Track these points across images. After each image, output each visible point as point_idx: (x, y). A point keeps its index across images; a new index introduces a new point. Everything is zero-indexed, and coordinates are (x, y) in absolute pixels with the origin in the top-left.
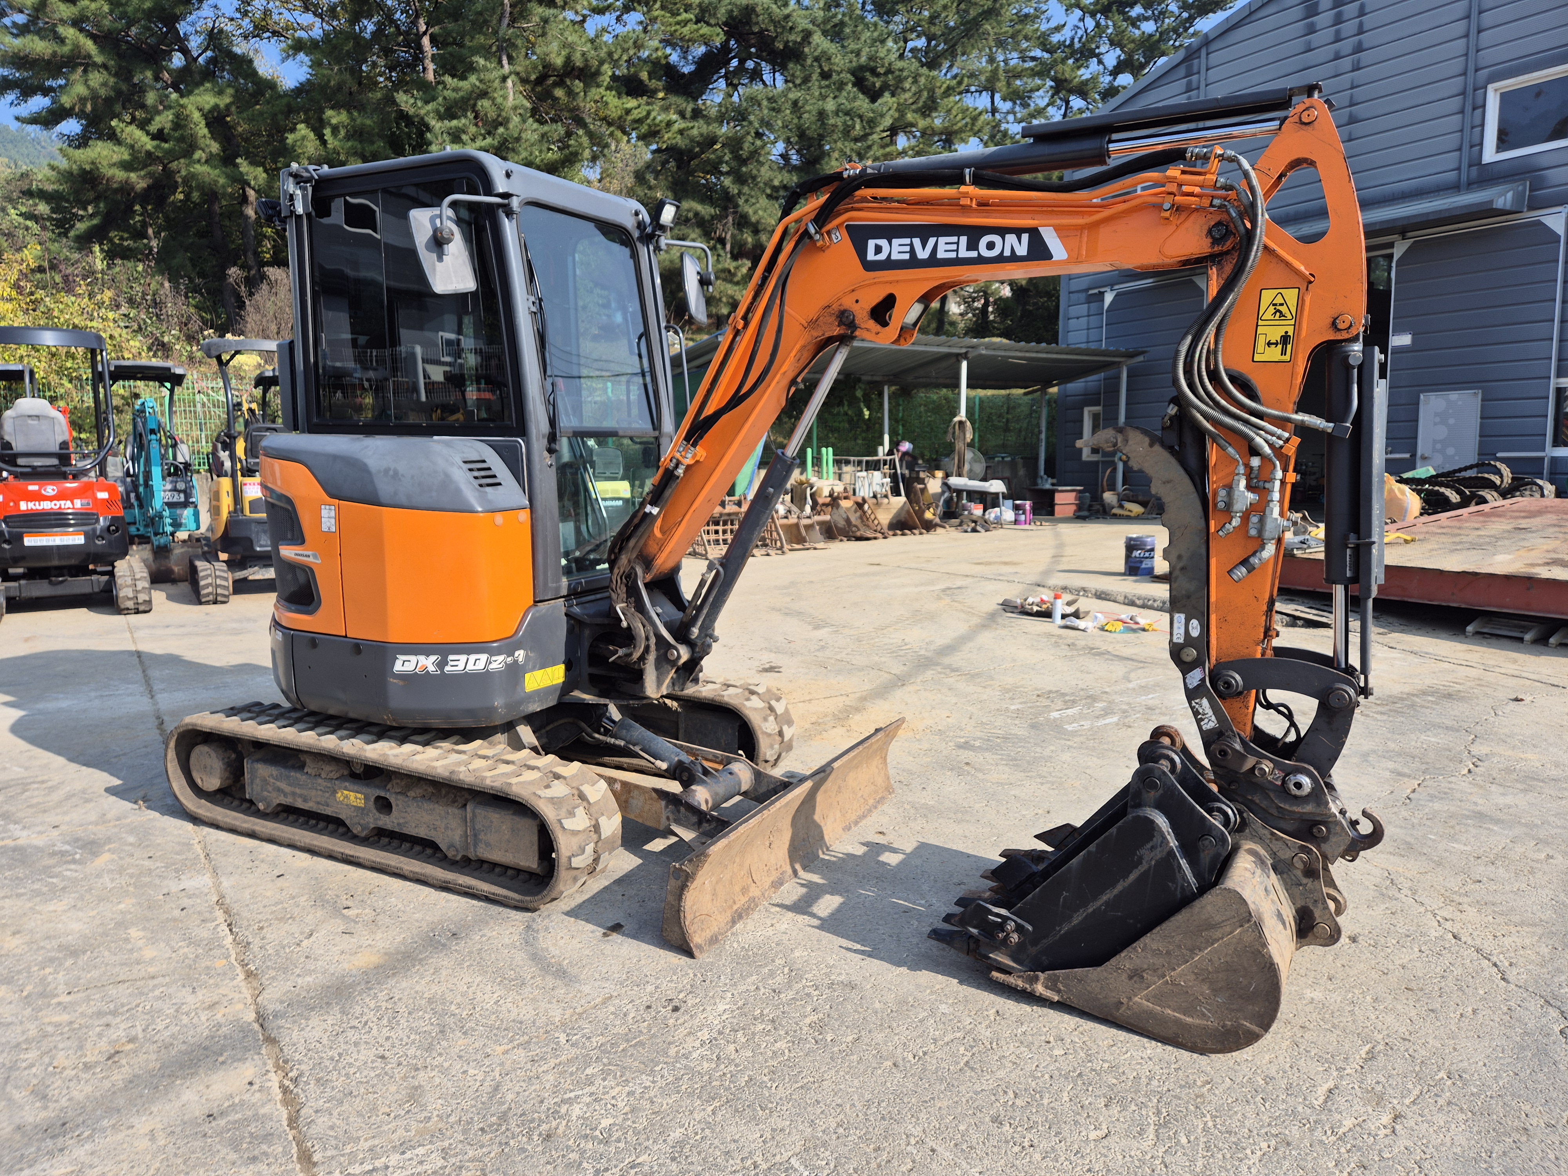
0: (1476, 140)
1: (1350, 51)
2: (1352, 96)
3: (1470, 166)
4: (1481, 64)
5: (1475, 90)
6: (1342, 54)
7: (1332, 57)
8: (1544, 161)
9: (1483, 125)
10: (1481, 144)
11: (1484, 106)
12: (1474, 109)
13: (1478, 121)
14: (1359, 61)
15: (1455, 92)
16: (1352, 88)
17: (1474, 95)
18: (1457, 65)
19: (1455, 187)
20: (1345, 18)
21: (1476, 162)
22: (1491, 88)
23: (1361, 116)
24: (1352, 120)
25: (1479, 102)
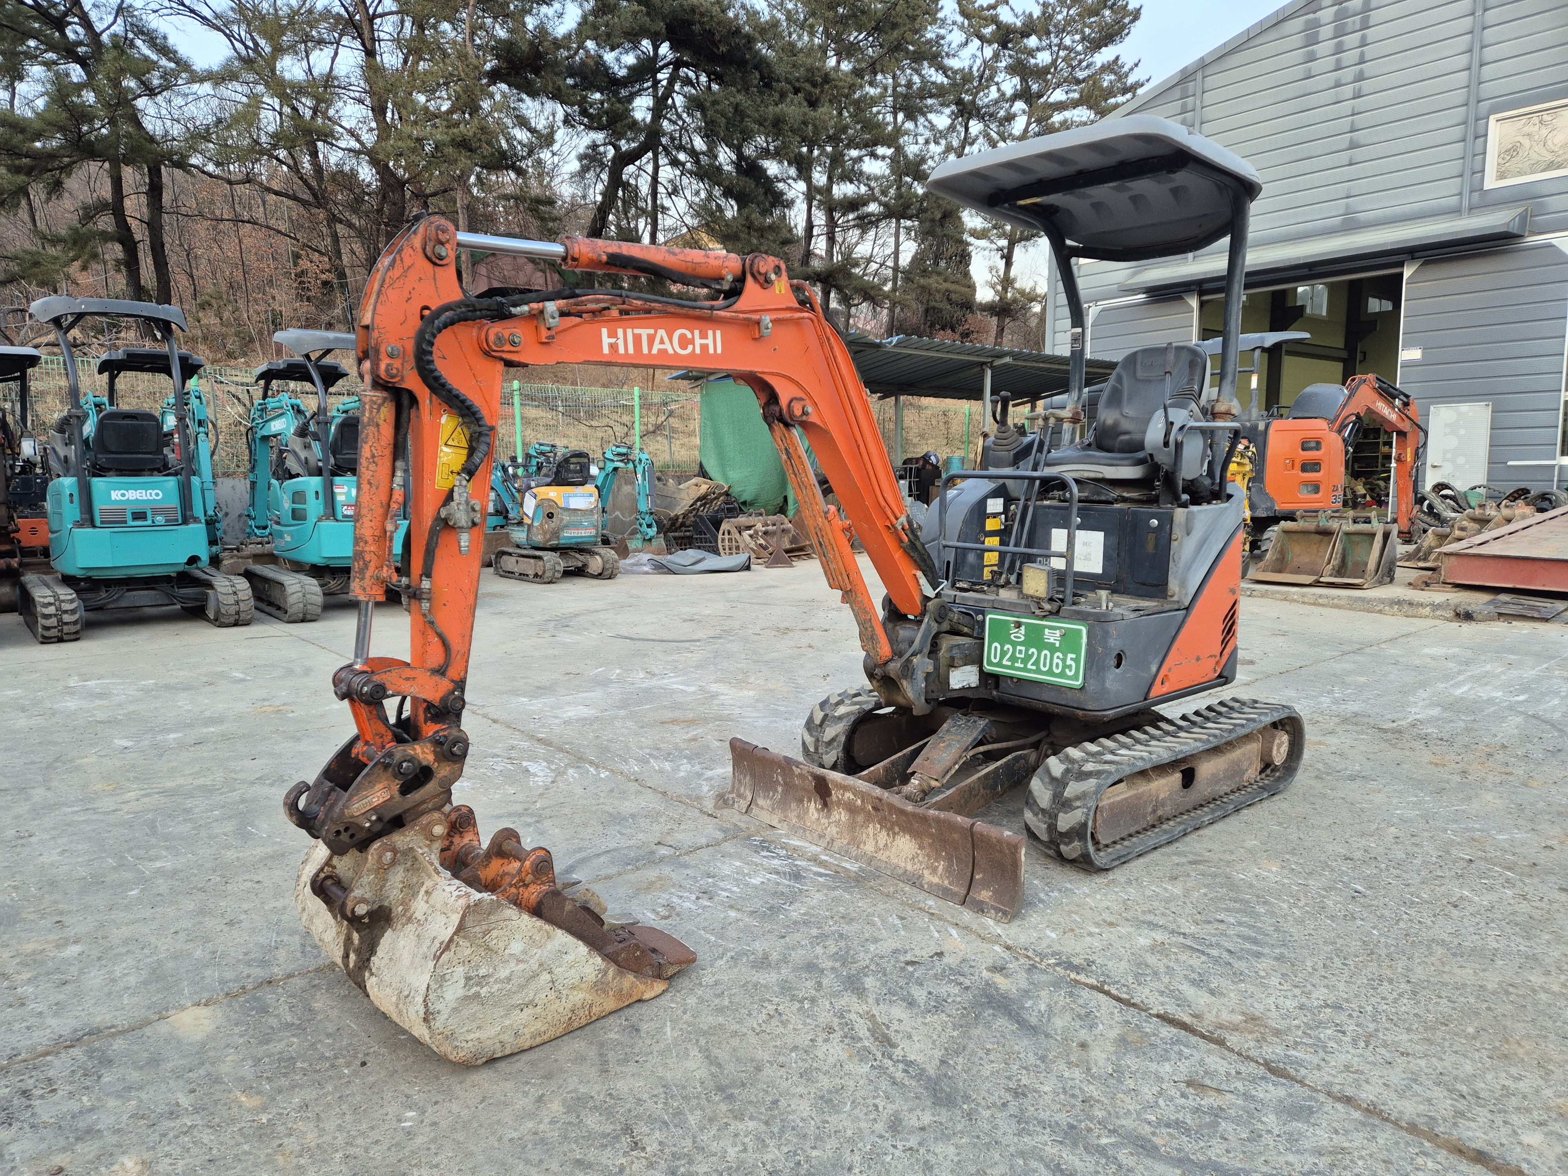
0: (1478, 167)
2: (1352, 122)
3: (1472, 191)
4: (1483, 95)
5: (1477, 120)
6: (1344, 82)
7: (1332, 84)
8: (1544, 189)
9: (1484, 153)
10: (1483, 171)
11: (1486, 136)
12: (1476, 138)
13: (1479, 150)
14: (1360, 89)
15: (1457, 121)
16: (1353, 114)
17: (1476, 125)
18: (1460, 96)
19: (1456, 211)
20: (1346, 48)
21: (1478, 187)
22: (1492, 118)
23: (1362, 142)
24: (1353, 145)
25: (1481, 132)
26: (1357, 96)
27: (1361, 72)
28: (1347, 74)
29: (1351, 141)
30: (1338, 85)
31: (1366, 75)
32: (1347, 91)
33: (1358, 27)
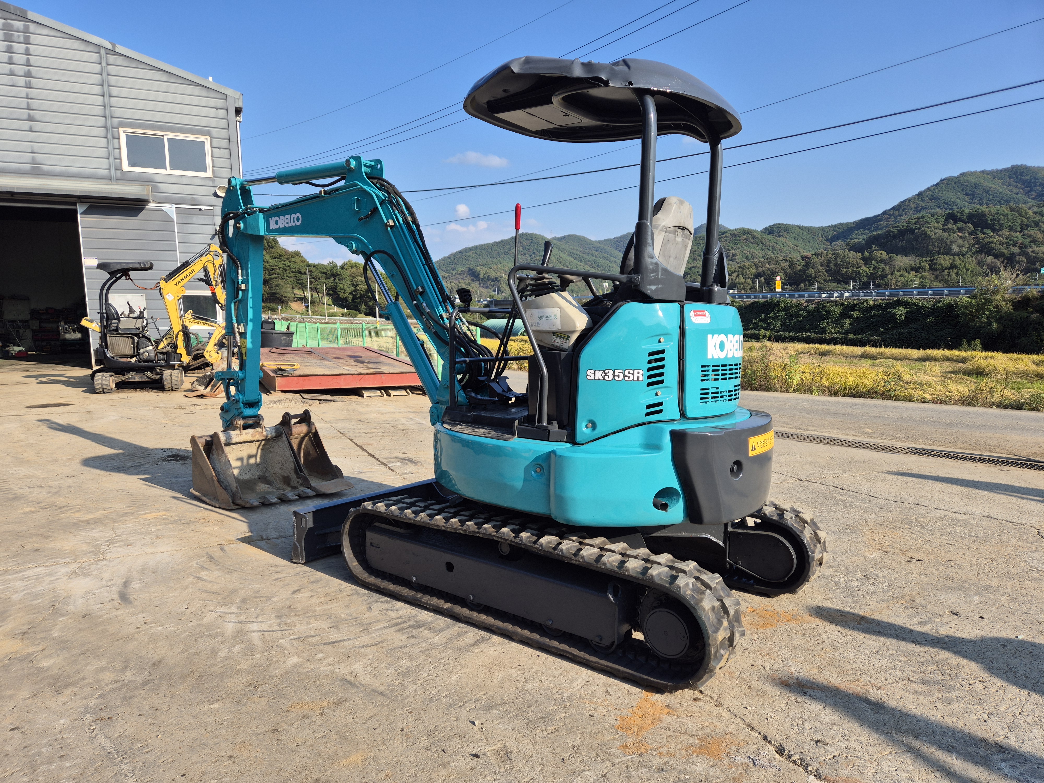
0: (118, 157)
1: (22, 73)
2: (28, 103)
3: (116, 169)
4: (114, 115)
5: (113, 128)
6: (17, 73)
7: (8, 72)
8: (157, 179)
9: (120, 149)
10: (120, 159)
11: (119, 138)
12: (114, 138)
13: (117, 146)
14: (30, 82)
15: (100, 125)
16: (28, 98)
17: (112, 131)
18: (100, 110)
19: (110, 179)
20: (15, 51)
21: (119, 168)
22: (121, 130)
23: (38, 118)
24: (30, 119)
25: (116, 136)
26: (29, 86)
27: (29, 71)
28: (20, 70)
29: (29, 115)
30: (12, 74)
31: (34, 74)
32: (21, 81)
33: (22, 41)
